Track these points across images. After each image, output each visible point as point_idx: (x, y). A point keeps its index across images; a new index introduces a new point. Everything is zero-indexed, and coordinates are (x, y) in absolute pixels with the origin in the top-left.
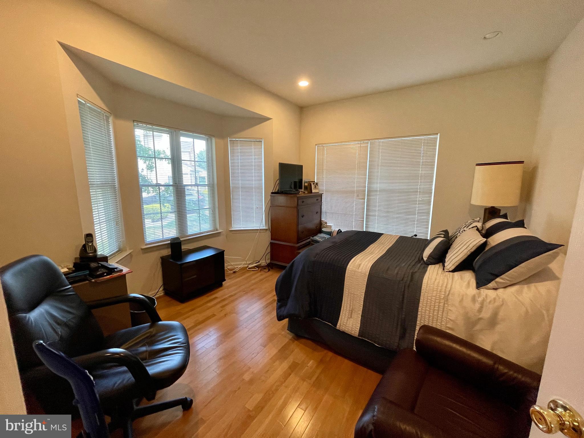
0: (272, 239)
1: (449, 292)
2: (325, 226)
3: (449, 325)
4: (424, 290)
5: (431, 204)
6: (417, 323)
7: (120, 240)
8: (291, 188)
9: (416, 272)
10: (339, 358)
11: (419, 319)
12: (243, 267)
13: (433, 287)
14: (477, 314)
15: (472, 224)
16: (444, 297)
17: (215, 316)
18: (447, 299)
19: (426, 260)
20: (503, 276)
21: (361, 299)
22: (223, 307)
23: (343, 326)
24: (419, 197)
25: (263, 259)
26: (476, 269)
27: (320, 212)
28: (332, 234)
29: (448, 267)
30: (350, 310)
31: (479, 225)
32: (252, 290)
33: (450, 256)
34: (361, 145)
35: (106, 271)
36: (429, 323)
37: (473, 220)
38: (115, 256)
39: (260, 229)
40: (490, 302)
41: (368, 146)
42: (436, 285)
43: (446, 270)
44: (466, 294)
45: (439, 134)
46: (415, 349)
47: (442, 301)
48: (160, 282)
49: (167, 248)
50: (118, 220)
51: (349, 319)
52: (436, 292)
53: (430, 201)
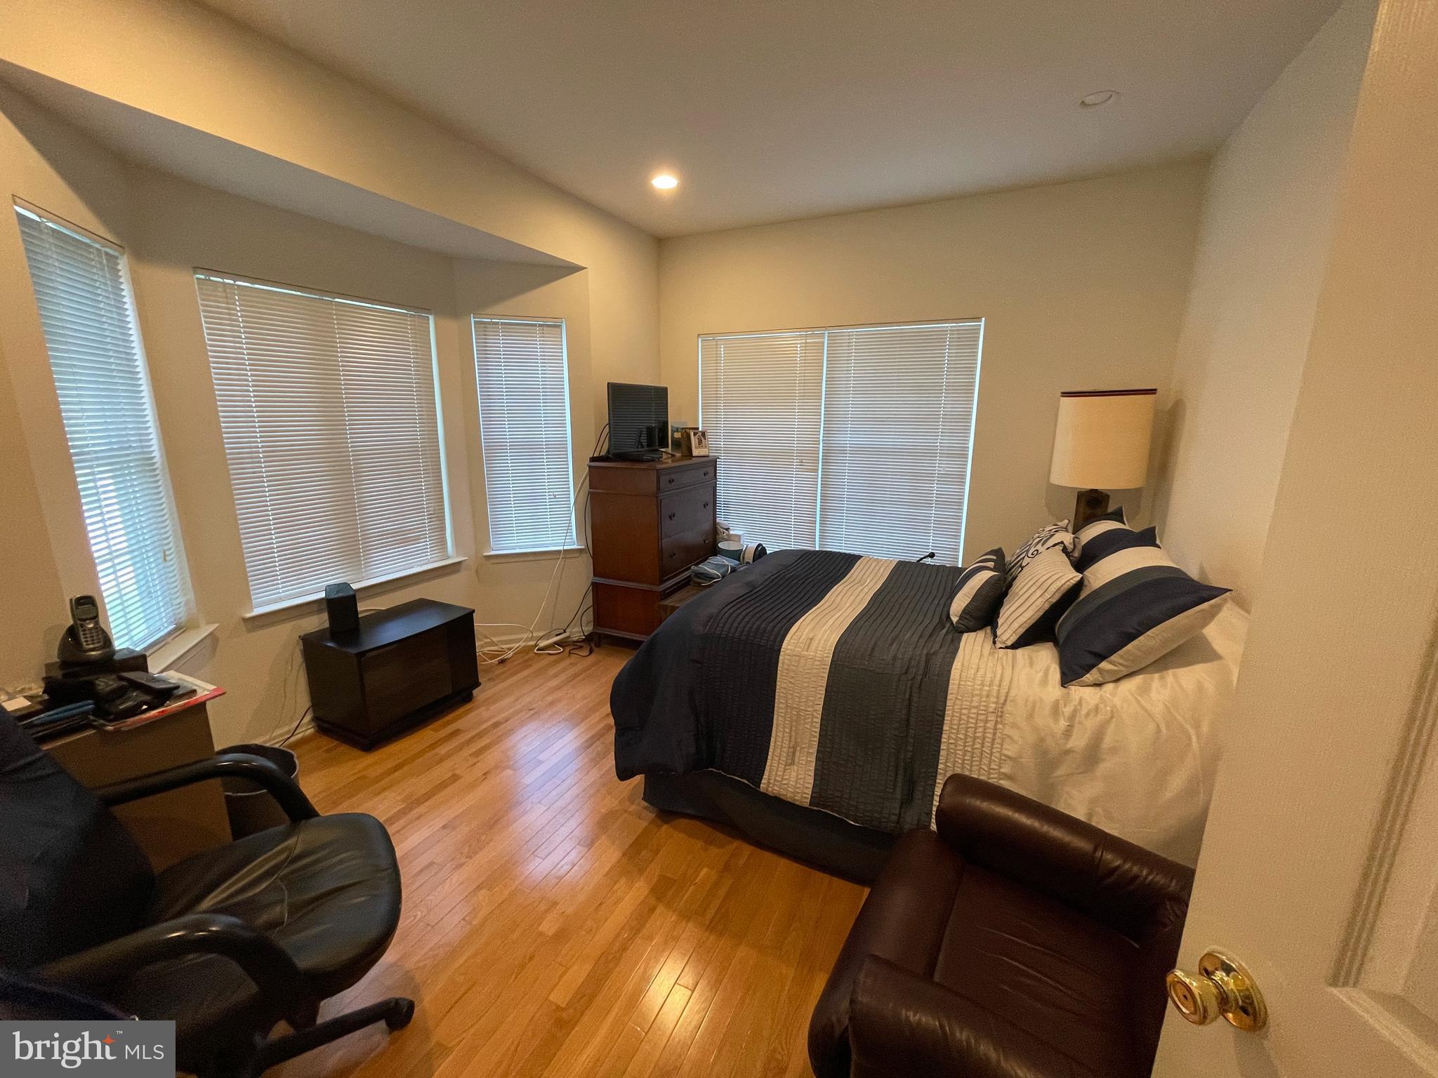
0: (595, 574)
1: (1007, 697)
2: (726, 537)
3: (1006, 769)
4: (952, 694)
5: (964, 482)
6: (939, 767)
7: (178, 601)
8: (640, 444)
9: (935, 653)
10: (769, 857)
11: (942, 759)
12: (524, 647)
13: (972, 686)
14: (1062, 741)
15: (1053, 535)
16: (995, 709)
17: (459, 779)
18: (1002, 712)
19: (957, 622)
20: (1114, 658)
21: (815, 720)
22: (478, 753)
23: (774, 785)
24: (939, 467)
25: (575, 625)
26: (1062, 638)
27: (711, 503)
28: (744, 557)
29: (1004, 638)
30: (789, 747)
31: (1067, 538)
32: (552, 704)
33: (1009, 613)
34: (808, 341)
35: (147, 698)
36: (963, 767)
37: (1055, 525)
38: (165, 645)
39: (564, 550)
40: (1087, 715)
41: (823, 343)
42: (979, 683)
43: (999, 645)
44: (1041, 700)
45: (983, 319)
46: (934, 827)
47: (992, 718)
48: (300, 698)
49: (320, 611)
50: (166, 548)
51: (788, 767)
52: (979, 698)
53: (963, 476)
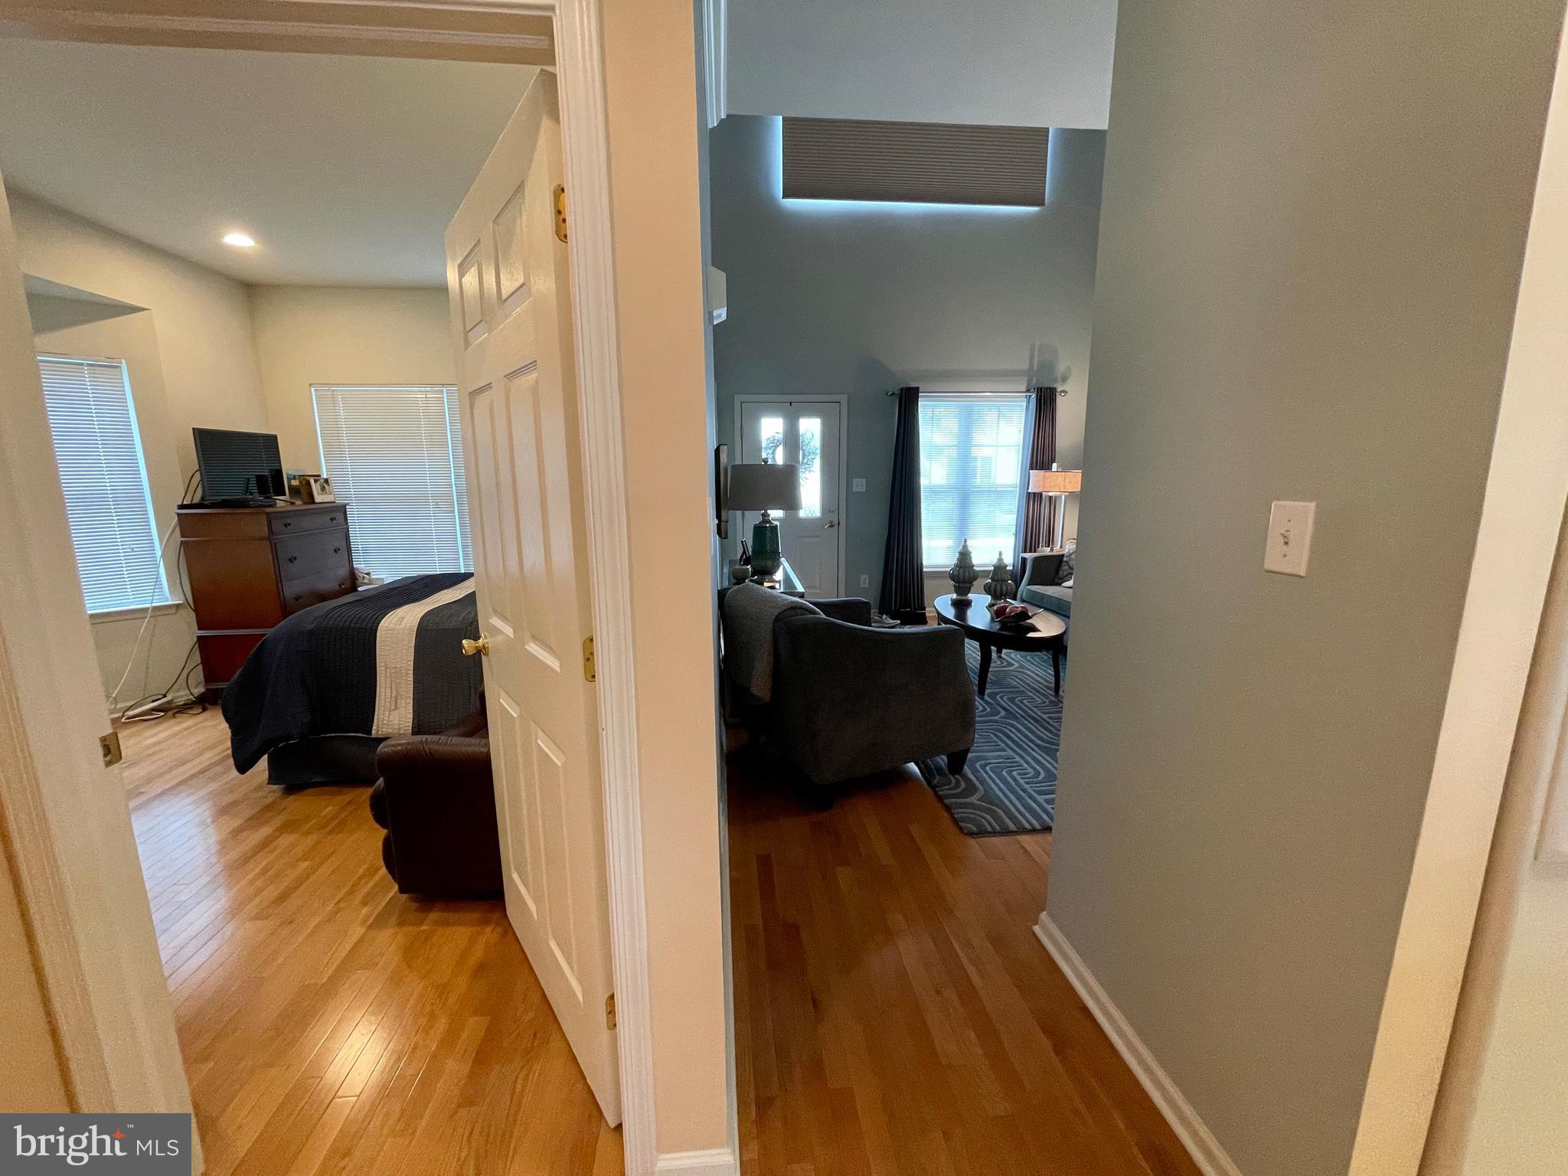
0: (201, 628)
2: (366, 581)
8: (247, 491)
23: (384, 727)
25: (180, 686)
27: (344, 548)
30: (392, 698)
34: (428, 396)
39: (153, 608)
51: (391, 712)
